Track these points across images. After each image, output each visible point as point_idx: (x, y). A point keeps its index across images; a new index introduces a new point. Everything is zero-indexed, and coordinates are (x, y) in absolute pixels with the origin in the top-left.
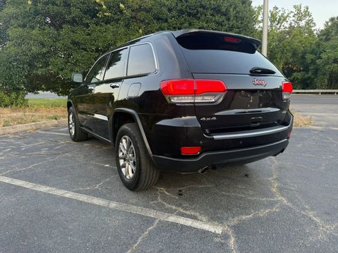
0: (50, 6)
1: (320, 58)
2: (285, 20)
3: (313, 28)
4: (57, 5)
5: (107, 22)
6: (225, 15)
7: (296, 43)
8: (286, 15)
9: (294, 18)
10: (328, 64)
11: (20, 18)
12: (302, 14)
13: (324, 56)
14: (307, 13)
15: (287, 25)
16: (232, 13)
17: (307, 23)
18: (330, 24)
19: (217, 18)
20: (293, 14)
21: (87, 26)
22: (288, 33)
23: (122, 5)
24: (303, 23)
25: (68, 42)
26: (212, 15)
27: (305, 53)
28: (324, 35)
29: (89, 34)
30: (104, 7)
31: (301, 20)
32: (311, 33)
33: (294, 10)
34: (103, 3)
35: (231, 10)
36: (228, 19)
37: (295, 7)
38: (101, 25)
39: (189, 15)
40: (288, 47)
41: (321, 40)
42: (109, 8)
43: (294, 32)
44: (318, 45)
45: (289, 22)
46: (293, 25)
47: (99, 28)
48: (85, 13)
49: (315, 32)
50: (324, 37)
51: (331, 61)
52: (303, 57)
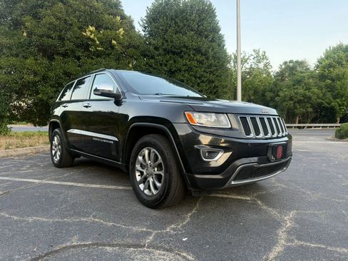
0: (45, 38)
1: (278, 95)
2: (246, 61)
3: (270, 70)
4: (52, 38)
5: (98, 56)
6: (204, 55)
7: (257, 82)
8: (246, 57)
9: (253, 61)
10: (285, 101)
11: (14, 48)
12: (261, 57)
13: (281, 94)
14: (264, 57)
15: (248, 66)
16: (211, 53)
17: (265, 65)
18: (283, 67)
19: (198, 57)
20: (253, 57)
21: (79, 58)
22: (249, 73)
23: (114, 42)
24: (261, 65)
25: (60, 72)
26: (194, 54)
27: (264, 91)
28: (279, 76)
29: (79, 66)
30: (98, 42)
31: (259, 62)
32: (268, 74)
33: (253, 53)
34: (96, 39)
35: (210, 51)
36: (207, 59)
37: (254, 50)
38: (92, 58)
39: (174, 53)
40: (250, 86)
41: (278, 80)
42: (101, 43)
43: (254, 73)
44: (276, 85)
45: (250, 64)
46: (253, 66)
47: (90, 60)
48: (78, 47)
49: (272, 73)
50: (280, 78)
51: (287, 99)
52: (263, 95)
